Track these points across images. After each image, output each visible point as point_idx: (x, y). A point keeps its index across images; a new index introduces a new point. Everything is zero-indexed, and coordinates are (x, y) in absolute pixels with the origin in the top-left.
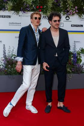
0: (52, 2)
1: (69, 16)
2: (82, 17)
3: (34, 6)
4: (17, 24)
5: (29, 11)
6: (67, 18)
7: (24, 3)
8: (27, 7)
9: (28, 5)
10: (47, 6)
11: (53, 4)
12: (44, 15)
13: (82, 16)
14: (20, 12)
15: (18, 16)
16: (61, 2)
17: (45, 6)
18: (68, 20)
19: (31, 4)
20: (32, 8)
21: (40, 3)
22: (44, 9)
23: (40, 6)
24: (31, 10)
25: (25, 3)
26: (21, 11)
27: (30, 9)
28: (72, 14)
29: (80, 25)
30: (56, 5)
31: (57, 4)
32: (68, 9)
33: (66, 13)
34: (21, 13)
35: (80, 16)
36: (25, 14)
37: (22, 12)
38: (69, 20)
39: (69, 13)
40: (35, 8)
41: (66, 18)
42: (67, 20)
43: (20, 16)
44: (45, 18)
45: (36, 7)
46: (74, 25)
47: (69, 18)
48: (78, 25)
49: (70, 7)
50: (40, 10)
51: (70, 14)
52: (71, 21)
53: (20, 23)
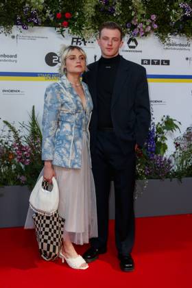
0: (94, 3)
1: (137, 38)
2: (168, 42)
3: (51, 13)
4: (7, 59)
5: (36, 25)
6: (132, 44)
7: (24, 3)
8: (33, 16)
9: (33, 11)
10: (83, 14)
11: (97, 7)
12: (75, 36)
13: (166, 39)
14: (15, 27)
15: (9, 37)
16: (115, 4)
17: (77, 14)
19: (41, 7)
20: (44, 19)
21: (65, 5)
22: (76, 20)
23: (63, 13)
24: (42, 23)
25: (27, 5)
26: (17, 24)
27: (39, 20)
28: (143, 33)
29: (162, 61)
30: (105, 11)
31: (106, 8)
32: (133, 22)
33: (129, 30)
34: (16, 30)
35: (162, 39)
36: (26, 33)
37: (20, 27)
39: (136, 31)
40: (52, 19)
41: (129, 43)
42: (130, 47)
43: (13, 37)
44: (77, 42)
45: (55, 15)
46: (149, 61)
48: (159, 61)
49: (139, 16)
50: (66, 22)
51: (138, 34)
52: (141, 52)
53: (16, 56)
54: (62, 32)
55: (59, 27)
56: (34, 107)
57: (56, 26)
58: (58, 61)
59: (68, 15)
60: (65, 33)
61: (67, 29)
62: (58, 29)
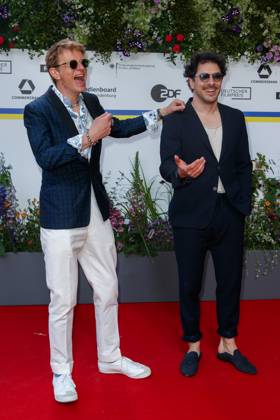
0: (214, 21)
1: (270, 65)
3: (159, 35)
4: (103, 93)
5: (140, 50)
7: (126, 24)
8: (136, 39)
9: (137, 33)
10: (199, 35)
11: (218, 26)
14: (114, 53)
15: (107, 66)
16: (242, 21)
17: (192, 35)
18: (266, 77)
19: (147, 28)
20: (150, 42)
21: (177, 25)
22: (190, 43)
23: (175, 35)
24: (148, 48)
25: (129, 26)
26: (117, 50)
27: (144, 44)
28: (278, 59)
30: (228, 31)
31: (230, 27)
32: (265, 44)
33: (259, 54)
34: (116, 57)
36: (128, 61)
37: (121, 53)
38: (270, 79)
39: (269, 55)
40: (160, 42)
41: (259, 71)
42: (262, 76)
43: (112, 66)
45: (164, 38)
47: (270, 72)
49: (274, 36)
50: (177, 46)
51: (272, 60)
52: (276, 82)
53: (115, 90)
54: (172, 59)
55: (169, 52)
56: (137, 153)
57: (165, 52)
58: (168, 95)
59: (180, 37)
60: (177, 60)
61: (178, 55)
62: (168, 55)
